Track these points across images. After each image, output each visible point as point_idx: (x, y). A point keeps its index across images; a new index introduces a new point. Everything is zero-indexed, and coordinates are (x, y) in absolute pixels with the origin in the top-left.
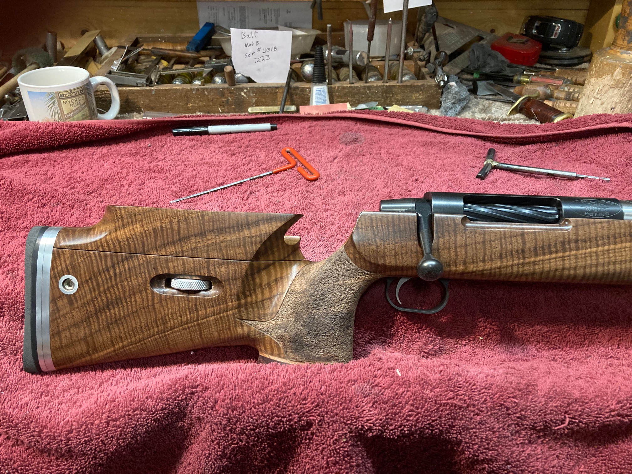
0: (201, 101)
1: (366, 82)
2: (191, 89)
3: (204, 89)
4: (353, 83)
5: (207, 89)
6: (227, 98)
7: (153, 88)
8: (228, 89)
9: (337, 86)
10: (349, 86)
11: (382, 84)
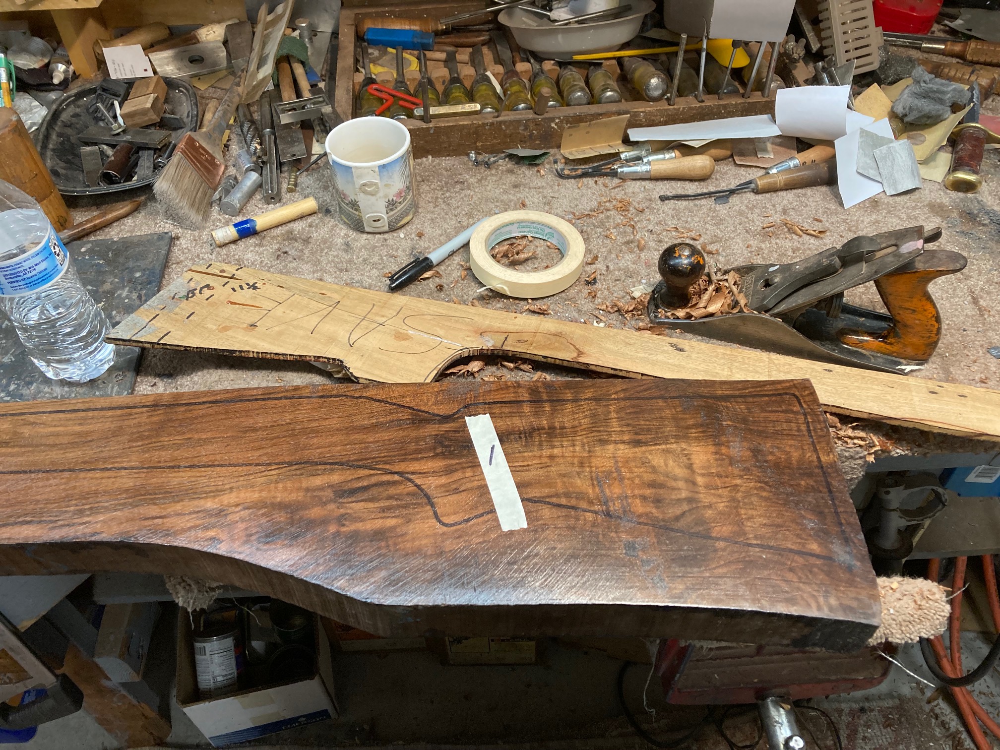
0: (495, 138)
1: (721, 99)
3: (501, 122)
4: (703, 101)
5: (504, 122)
6: (531, 131)
7: (431, 125)
8: (533, 120)
9: (682, 106)
10: (698, 105)
11: (743, 101)
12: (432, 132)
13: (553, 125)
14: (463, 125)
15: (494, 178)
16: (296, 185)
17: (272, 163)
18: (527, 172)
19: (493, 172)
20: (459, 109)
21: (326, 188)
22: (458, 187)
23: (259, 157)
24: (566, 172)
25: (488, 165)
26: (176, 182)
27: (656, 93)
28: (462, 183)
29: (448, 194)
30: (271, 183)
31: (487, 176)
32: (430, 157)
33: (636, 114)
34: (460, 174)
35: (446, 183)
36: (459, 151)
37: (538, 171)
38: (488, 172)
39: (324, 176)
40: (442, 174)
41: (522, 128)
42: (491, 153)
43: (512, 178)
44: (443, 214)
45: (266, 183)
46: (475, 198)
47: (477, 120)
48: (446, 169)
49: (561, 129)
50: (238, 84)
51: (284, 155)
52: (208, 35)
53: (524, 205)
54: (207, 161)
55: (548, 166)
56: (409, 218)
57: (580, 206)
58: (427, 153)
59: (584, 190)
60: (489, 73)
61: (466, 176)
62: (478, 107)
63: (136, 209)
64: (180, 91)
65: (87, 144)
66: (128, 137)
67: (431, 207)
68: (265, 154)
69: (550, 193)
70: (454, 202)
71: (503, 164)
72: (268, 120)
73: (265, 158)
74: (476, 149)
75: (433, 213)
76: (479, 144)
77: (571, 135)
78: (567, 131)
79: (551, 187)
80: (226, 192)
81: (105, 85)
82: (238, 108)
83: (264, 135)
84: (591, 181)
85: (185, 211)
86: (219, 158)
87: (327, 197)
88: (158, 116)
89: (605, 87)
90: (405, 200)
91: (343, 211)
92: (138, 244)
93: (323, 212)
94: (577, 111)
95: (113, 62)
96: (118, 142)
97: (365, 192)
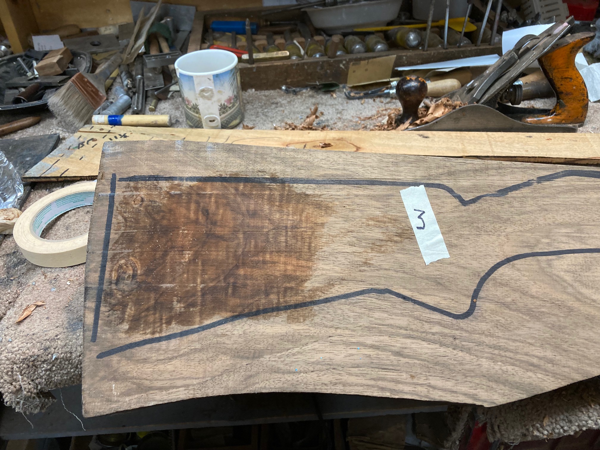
0: (300, 76)
1: (459, 47)
2: (291, 65)
3: (303, 64)
5: (306, 64)
6: (326, 71)
7: (254, 66)
8: (327, 62)
9: (432, 52)
10: (444, 51)
11: (476, 48)
12: (254, 70)
13: (341, 66)
14: (277, 66)
15: (300, 101)
16: (156, 106)
17: (139, 94)
18: (323, 97)
19: (299, 97)
20: (275, 54)
21: (177, 109)
22: (274, 106)
23: (129, 89)
24: (352, 94)
25: (295, 93)
26: (66, 100)
27: (414, 43)
28: (277, 103)
29: (266, 110)
30: (138, 103)
31: (294, 99)
32: (254, 90)
34: (276, 99)
35: (265, 104)
36: (274, 86)
37: (332, 95)
38: (295, 97)
39: (176, 102)
40: (262, 99)
41: (319, 68)
42: (298, 86)
43: (313, 100)
44: (261, 121)
45: (134, 104)
46: (286, 112)
47: (286, 62)
48: (265, 96)
49: (347, 68)
50: (122, 52)
51: (148, 86)
52: (105, 31)
53: (322, 114)
54: (92, 91)
55: (338, 93)
56: (237, 121)
57: (364, 114)
58: (251, 87)
59: (366, 105)
60: (295, 42)
61: (279, 100)
62: (288, 54)
63: (37, 123)
64: (81, 57)
65: (10, 88)
66: (39, 81)
67: (253, 118)
68: (134, 87)
69: (340, 108)
70: (270, 114)
71: (306, 92)
72: (140, 72)
73: (134, 90)
74: (286, 84)
75: (255, 120)
76: (289, 81)
77: (354, 72)
78: (352, 68)
79: (342, 104)
80: (104, 109)
81: (29, 54)
82: (119, 66)
83: (136, 80)
84: (371, 101)
85: (71, 118)
86: (102, 92)
87: (178, 114)
88: (62, 69)
89: (377, 43)
90: (233, 106)
91: (188, 117)
92: (33, 141)
93: (174, 121)
94: (359, 56)
95: (39, 44)
96: (30, 84)
97: (203, 97)
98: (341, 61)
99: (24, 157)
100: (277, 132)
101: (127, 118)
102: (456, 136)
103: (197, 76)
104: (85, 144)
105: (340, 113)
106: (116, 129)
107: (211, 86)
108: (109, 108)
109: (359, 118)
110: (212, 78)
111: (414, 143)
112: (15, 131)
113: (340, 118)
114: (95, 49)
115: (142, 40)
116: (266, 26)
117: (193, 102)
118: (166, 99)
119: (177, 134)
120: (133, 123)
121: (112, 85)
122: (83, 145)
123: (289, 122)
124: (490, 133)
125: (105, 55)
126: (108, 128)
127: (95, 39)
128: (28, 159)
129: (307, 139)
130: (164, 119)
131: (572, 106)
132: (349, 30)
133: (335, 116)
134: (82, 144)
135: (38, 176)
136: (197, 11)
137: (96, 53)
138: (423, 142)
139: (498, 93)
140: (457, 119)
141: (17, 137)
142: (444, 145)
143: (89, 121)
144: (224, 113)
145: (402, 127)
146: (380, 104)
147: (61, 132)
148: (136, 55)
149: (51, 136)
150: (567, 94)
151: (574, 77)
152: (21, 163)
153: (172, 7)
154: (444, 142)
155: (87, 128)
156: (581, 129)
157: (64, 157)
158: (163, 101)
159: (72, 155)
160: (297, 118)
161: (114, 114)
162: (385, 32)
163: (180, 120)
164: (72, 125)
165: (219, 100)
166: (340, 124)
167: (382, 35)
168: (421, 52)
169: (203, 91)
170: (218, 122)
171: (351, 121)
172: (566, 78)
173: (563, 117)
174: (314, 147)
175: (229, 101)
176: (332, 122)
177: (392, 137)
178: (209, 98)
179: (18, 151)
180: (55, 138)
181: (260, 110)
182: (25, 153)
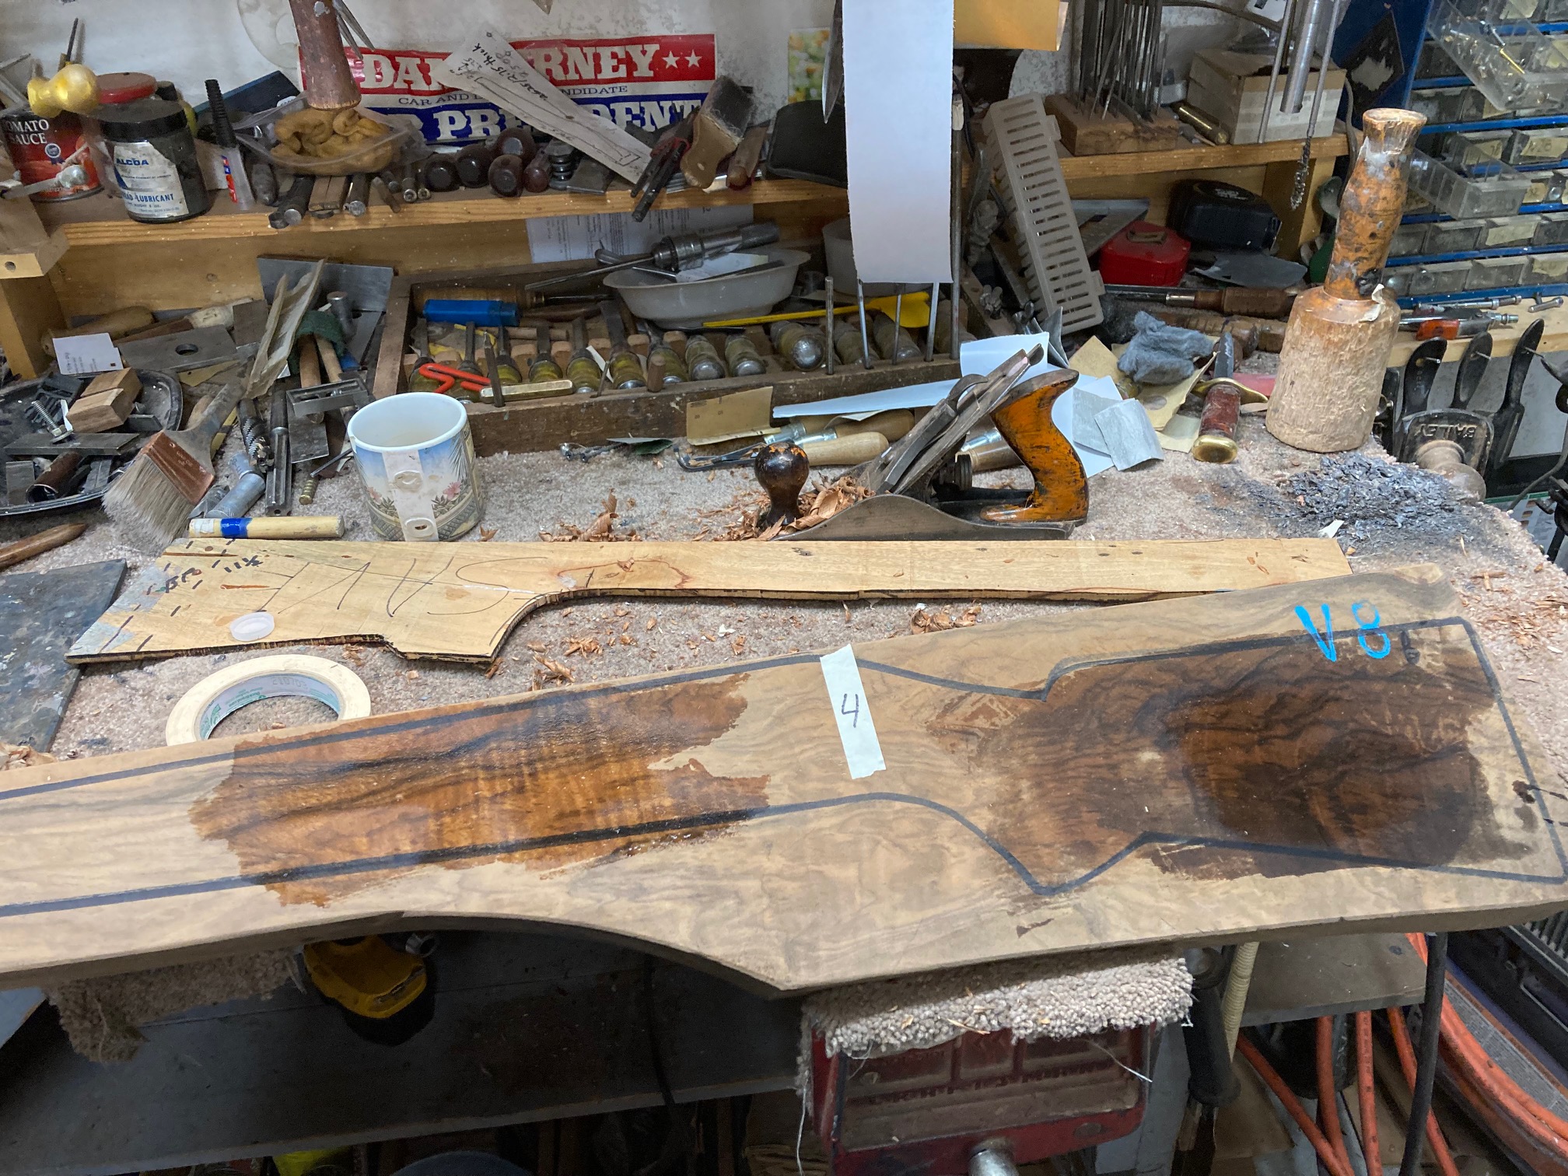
0: (595, 424)
1: (895, 364)
2: (577, 405)
3: (601, 403)
4: (871, 368)
5: (607, 403)
6: (644, 415)
7: (504, 409)
8: (646, 399)
9: (844, 375)
10: (865, 373)
11: (924, 365)
12: (506, 418)
13: (673, 405)
14: (551, 407)
15: (594, 475)
16: (313, 495)
17: (279, 469)
18: (640, 466)
19: (593, 467)
20: (543, 387)
21: (355, 497)
22: (544, 486)
23: (261, 460)
24: (692, 462)
25: (586, 459)
26: (139, 492)
27: (808, 360)
28: (549, 482)
29: (528, 497)
30: (277, 491)
31: (584, 472)
32: (506, 453)
33: (785, 387)
34: (547, 472)
35: (526, 483)
36: (547, 444)
37: (655, 463)
38: (585, 467)
39: (354, 482)
40: (520, 473)
41: (631, 410)
42: (592, 444)
43: (620, 474)
44: (519, 520)
45: (270, 492)
46: (565, 499)
47: (568, 401)
48: (527, 467)
49: (684, 408)
50: (242, 375)
51: (297, 455)
52: (203, 320)
53: (633, 504)
54: (186, 466)
55: (668, 458)
56: (471, 524)
57: (709, 503)
58: (501, 448)
59: (716, 483)
60: (590, 348)
61: (555, 474)
62: (569, 384)
63: (78, 535)
64: (159, 386)
65: (16, 458)
66: (76, 444)
67: (502, 513)
68: (271, 456)
69: (669, 489)
70: (535, 506)
71: (608, 456)
72: (281, 417)
73: (270, 462)
74: (570, 440)
75: (505, 519)
76: (574, 434)
77: (697, 417)
78: (691, 411)
79: (672, 482)
80: (212, 505)
81: (50, 382)
82: (238, 404)
83: (272, 435)
84: (725, 473)
85: (148, 529)
86: (205, 465)
87: (356, 508)
88: (121, 417)
89: (743, 357)
90: (461, 498)
91: (375, 519)
92: (75, 577)
93: (348, 525)
94: (705, 386)
95: (67, 356)
96: (60, 451)
97: (401, 487)
98: (672, 398)
99: (63, 610)
100: (545, 546)
101: (258, 524)
102: (858, 550)
103: (389, 453)
104: (179, 580)
105: (666, 501)
106: (237, 546)
107: (417, 470)
108: (221, 504)
109: (699, 511)
110: (417, 455)
111: (783, 567)
112: (35, 555)
113: (664, 513)
114: (186, 361)
115: (283, 351)
116: (538, 306)
117: (384, 496)
118: (333, 475)
119: (354, 556)
120: (270, 533)
121: (224, 444)
122: (175, 585)
123: (569, 522)
124: (917, 543)
125: (207, 374)
126: (221, 544)
127: (184, 339)
128: (69, 615)
129: (596, 560)
130: (329, 523)
131: (1059, 491)
132: (696, 326)
133: (657, 508)
134: (174, 580)
135: (96, 652)
136: (396, 274)
137: (188, 370)
138: (800, 564)
139: (926, 475)
140: (860, 520)
141: (42, 566)
142: (833, 570)
143: (182, 531)
144: (442, 512)
145: (770, 532)
146: (742, 481)
147: (128, 554)
148: (271, 383)
149: (109, 566)
150: (1046, 473)
151: (1052, 444)
152: (57, 623)
153: (344, 269)
154: (834, 563)
155: (180, 545)
156: (1078, 529)
157: (141, 611)
158: (328, 480)
159: (156, 607)
160: (586, 512)
161: (231, 516)
162: (766, 326)
163: (361, 522)
164: (150, 542)
165: (431, 492)
166: (663, 525)
167: (761, 330)
168: (823, 376)
169: (401, 477)
170: (433, 529)
171: (684, 518)
172: (1040, 447)
173: (1046, 509)
174: (608, 576)
175: (452, 490)
176: (650, 520)
177: (747, 553)
178: (413, 490)
179: (47, 598)
180: (117, 571)
181: (516, 496)
182: (61, 602)
